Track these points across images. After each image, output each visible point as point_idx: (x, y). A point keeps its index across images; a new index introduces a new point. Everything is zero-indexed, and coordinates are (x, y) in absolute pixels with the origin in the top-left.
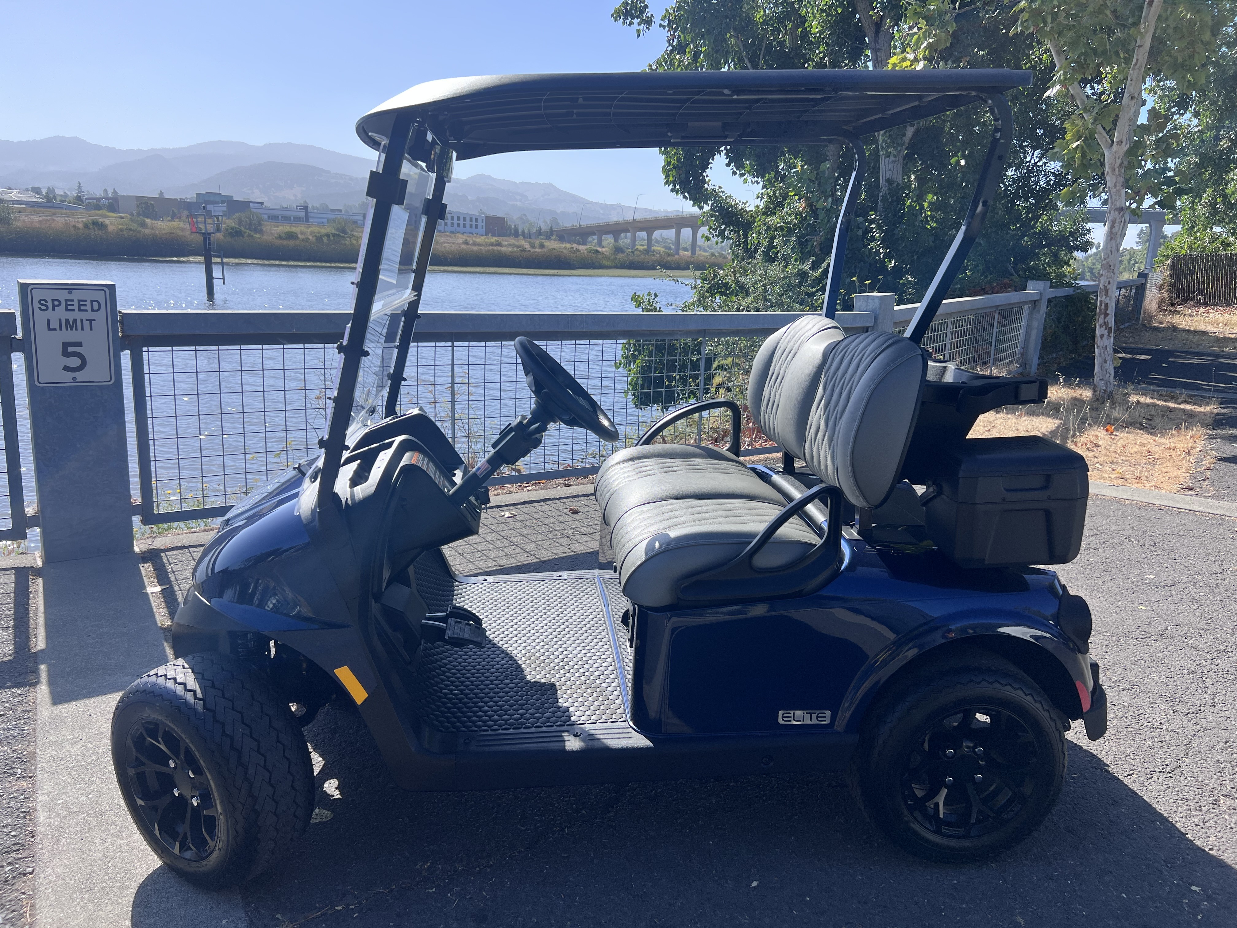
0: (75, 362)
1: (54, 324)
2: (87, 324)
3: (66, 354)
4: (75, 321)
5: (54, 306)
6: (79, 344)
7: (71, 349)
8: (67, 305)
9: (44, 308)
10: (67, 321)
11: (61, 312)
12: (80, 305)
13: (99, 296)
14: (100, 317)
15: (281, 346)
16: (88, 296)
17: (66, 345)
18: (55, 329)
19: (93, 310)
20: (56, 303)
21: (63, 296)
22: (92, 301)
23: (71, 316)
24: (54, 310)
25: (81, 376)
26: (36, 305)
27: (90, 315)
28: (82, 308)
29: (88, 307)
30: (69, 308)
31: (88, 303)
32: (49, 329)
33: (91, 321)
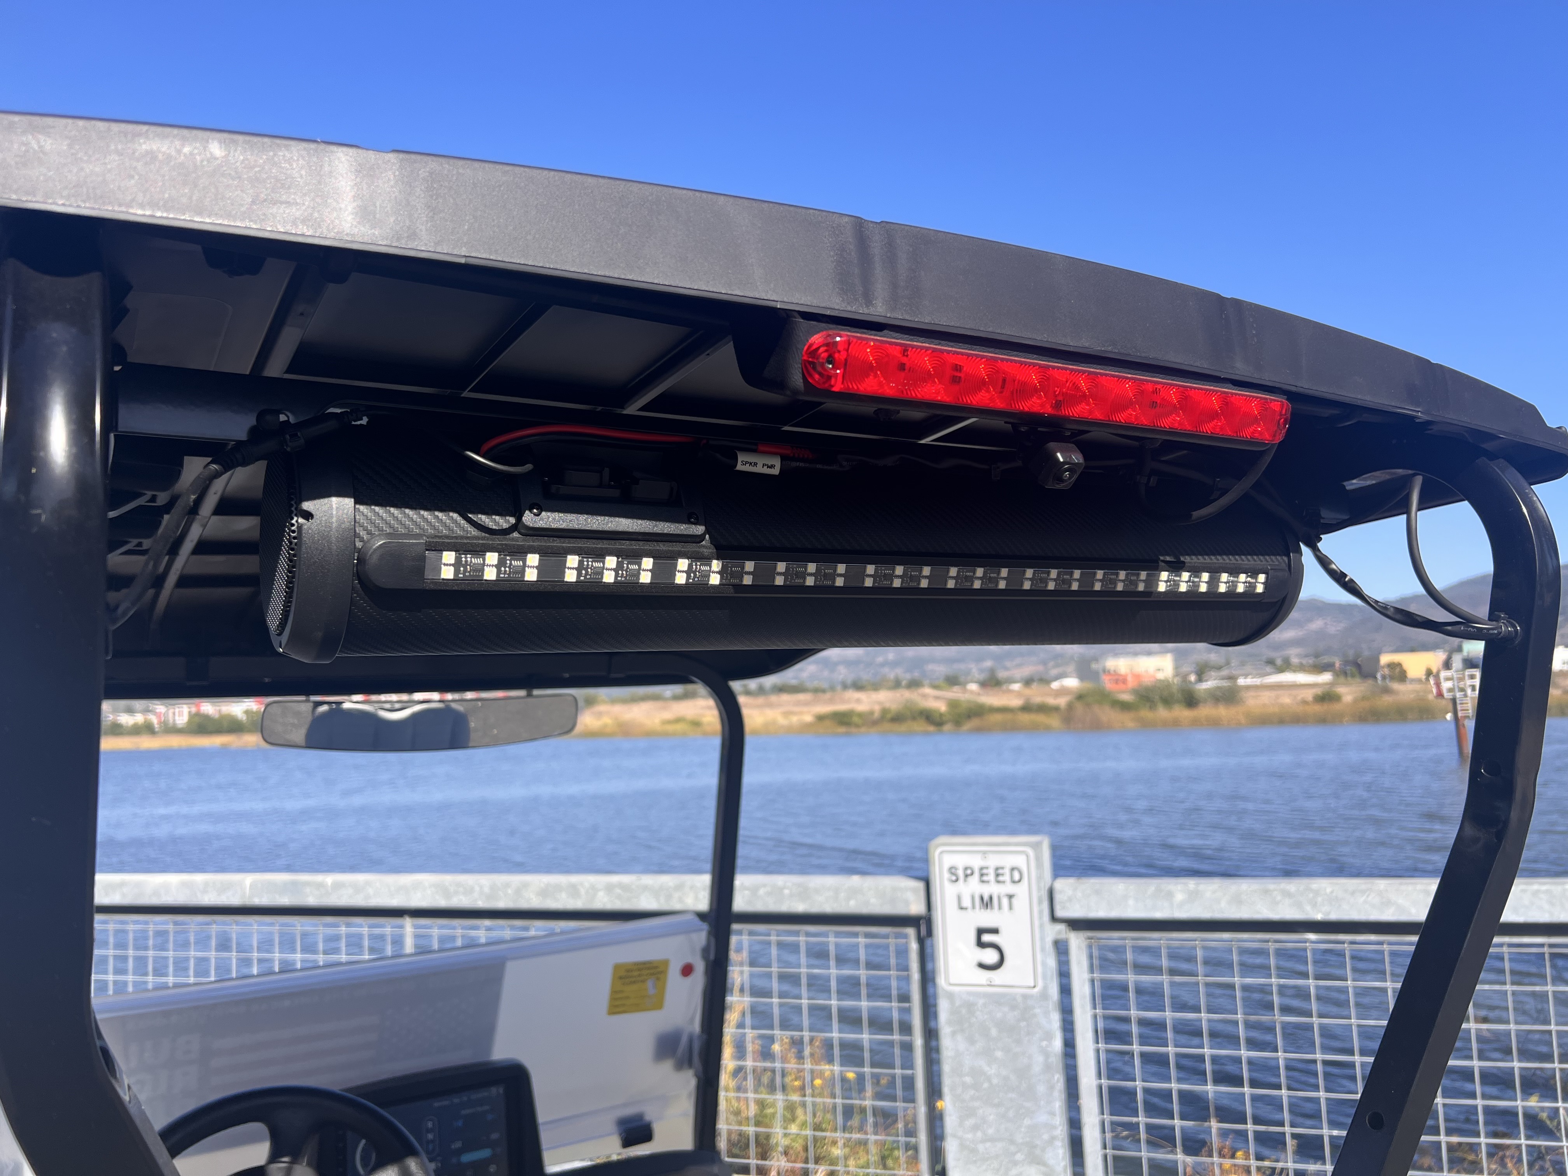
0: (991, 956)
1: (967, 902)
2: (1005, 901)
3: (981, 944)
4: (991, 898)
5: (966, 876)
6: (995, 931)
7: (986, 938)
8: (982, 875)
9: (954, 878)
10: (981, 897)
11: (974, 887)
12: (997, 875)
13: (1021, 861)
14: (1022, 892)
16: (1008, 861)
17: (980, 932)
18: (966, 909)
19: (1014, 882)
20: (968, 873)
21: (976, 862)
22: (1013, 869)
23: (987, 890)
24: (965, 881)
25: (996, 976)
26: (946, 875)
27: (1009, 888)
28: (1000, 879)
29: (1008, 878)
30: (985, 878)
31: (1007, 871)
32: (962, 908)
33: (1010, 897)
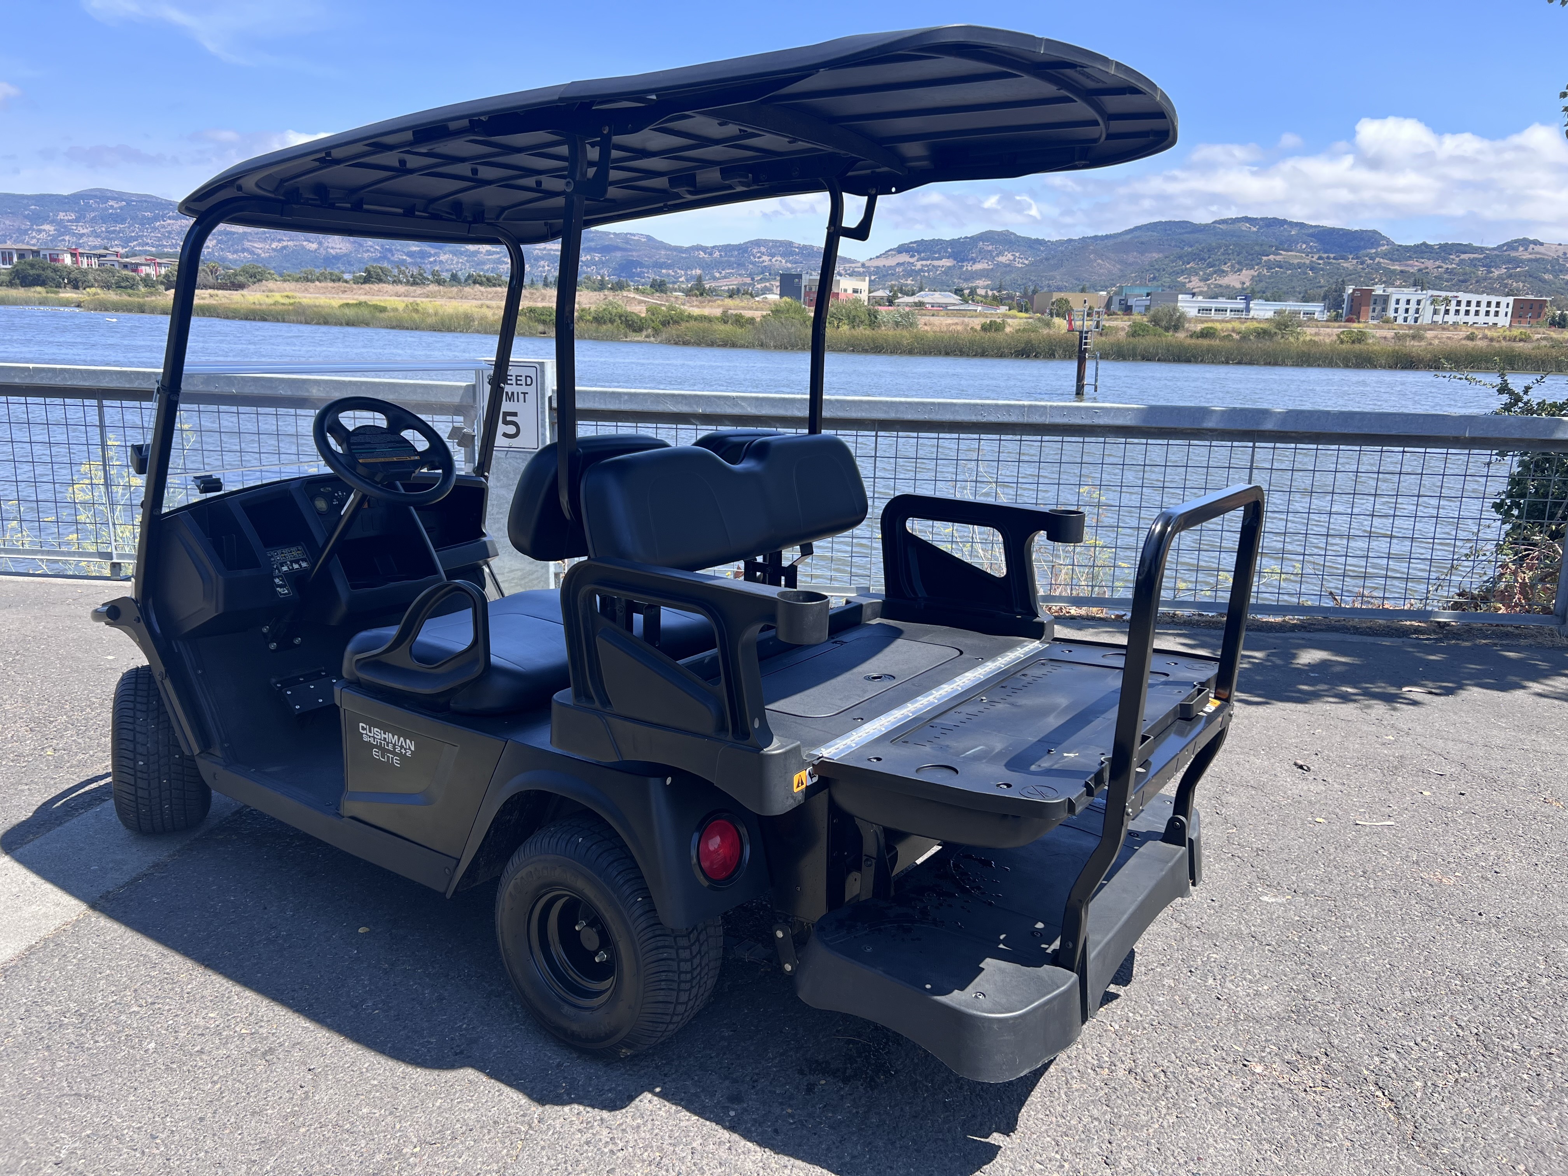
0: (511, 430)
2: (521, 396)
3: (506, 422)
4: (513, 393)
6: (515, 414)
7: (509, 418)
10: (507, 393)
12: (517, 380)
13: (532, 372)
14: (531, 390)
15: (695, 427)
16: (524, 372)
17: (506, 414)
19: (526, 385)
22: (526, 377)
23: (510, 389)
25: (514, 442)
27: (524, 389)
28: (519, 382)
29: (523, 382)
30: (510, 382)
31: (523, 378)
33: (525, 394)
